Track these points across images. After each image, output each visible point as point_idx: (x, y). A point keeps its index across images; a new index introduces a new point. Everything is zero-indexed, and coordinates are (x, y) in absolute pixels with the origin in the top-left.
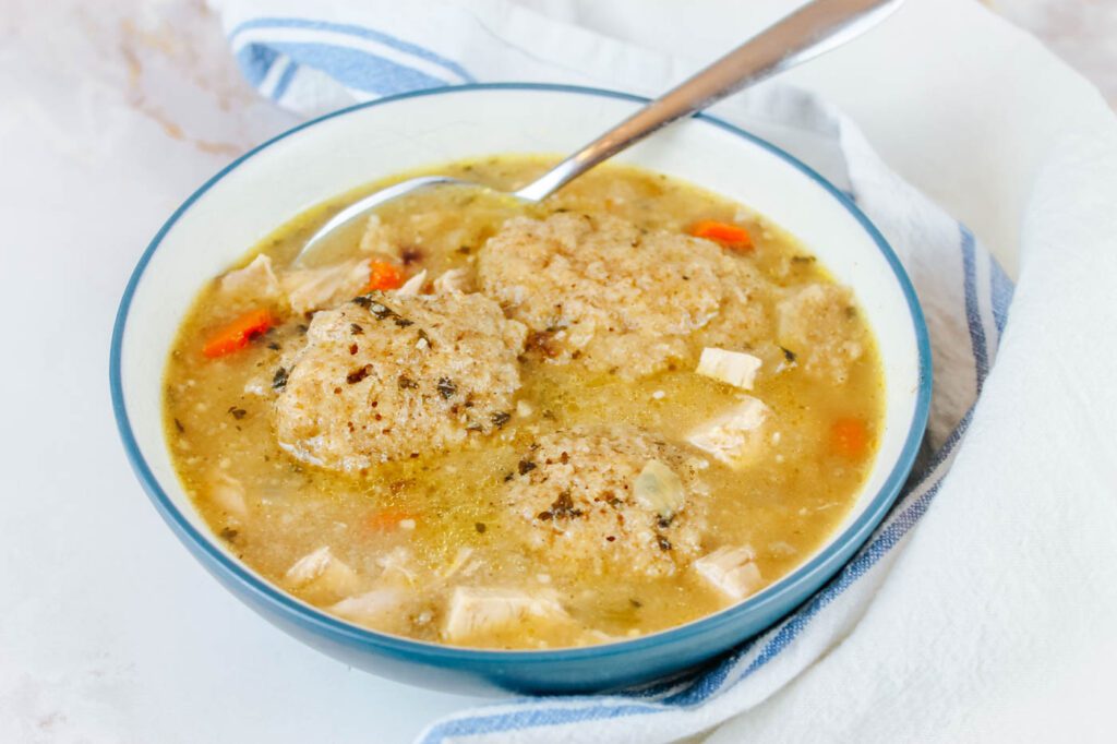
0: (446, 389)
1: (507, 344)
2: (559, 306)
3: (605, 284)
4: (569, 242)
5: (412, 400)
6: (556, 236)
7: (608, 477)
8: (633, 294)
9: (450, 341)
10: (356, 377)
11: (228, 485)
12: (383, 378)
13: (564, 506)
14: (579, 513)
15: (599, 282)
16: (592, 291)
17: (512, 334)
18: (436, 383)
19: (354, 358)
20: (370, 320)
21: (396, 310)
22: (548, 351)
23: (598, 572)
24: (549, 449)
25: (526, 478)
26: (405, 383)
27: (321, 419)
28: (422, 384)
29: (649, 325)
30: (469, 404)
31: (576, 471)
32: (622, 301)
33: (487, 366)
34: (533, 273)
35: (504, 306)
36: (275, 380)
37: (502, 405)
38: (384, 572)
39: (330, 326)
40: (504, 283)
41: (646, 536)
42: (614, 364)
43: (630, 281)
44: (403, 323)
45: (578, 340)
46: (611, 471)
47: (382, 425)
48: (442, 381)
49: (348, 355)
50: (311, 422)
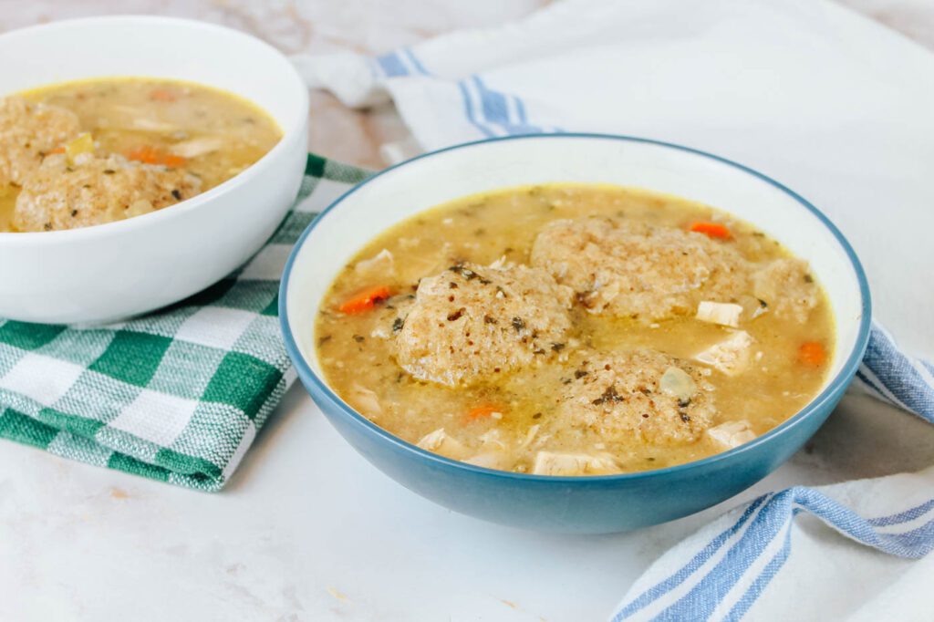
0: (518, 325)
1: (559, 301)
2: (593, 275)
3: (626, 260)
4: (598, 234)
5: (494, 332)
6: (588, 231)
7: (641, 377)
8: (646, 266)
9: (519, 294)
10: (455, 317)
11: (364, 394)
12: (473, 318)
13: (610, 395)
14: (622, 399)
15: (621, 258)
16: (617, 264)
17: (562, 294)
18: (511, 321)
19: (452, 303)
20: (461, 280)
21: (478, 273)
22: (586, 305)
23: (638, 437)
24: (595, 364)
25: (581, 380)
26: (488, 320)
27: (430, 344)
28: (501, 322)
29: (659, 287)
30: (534, 336)
31: (617, 374)
32: (639, 270)
33: (546, 312)
34: (573, 253)
35: (555, 276)
36: (394, 326)
37: (558, 338)
38: (484, 444)
39: (434, 284)
40: (553, 261)
41: (671, 413)
42: (636, 312)
43: (644, 256)
44: (486, 283)
45: (608, 296)
46: (642, 373)
47: (473, 349)
48: (515, 319)
49: (448, 302)
50: (423, 347)
